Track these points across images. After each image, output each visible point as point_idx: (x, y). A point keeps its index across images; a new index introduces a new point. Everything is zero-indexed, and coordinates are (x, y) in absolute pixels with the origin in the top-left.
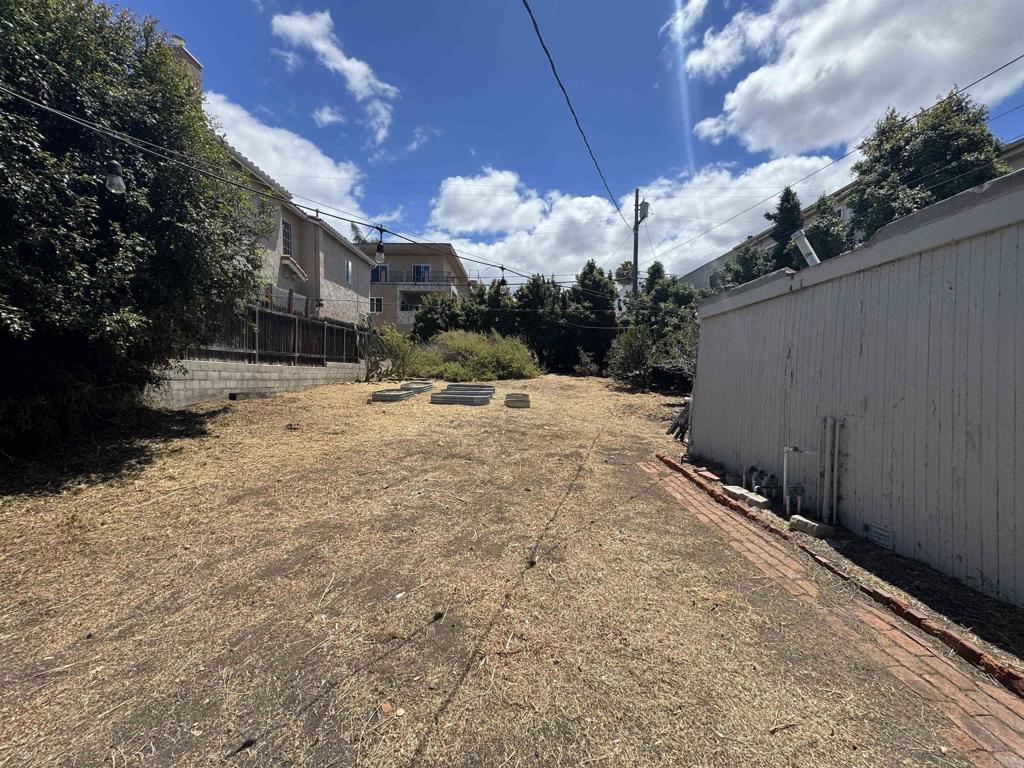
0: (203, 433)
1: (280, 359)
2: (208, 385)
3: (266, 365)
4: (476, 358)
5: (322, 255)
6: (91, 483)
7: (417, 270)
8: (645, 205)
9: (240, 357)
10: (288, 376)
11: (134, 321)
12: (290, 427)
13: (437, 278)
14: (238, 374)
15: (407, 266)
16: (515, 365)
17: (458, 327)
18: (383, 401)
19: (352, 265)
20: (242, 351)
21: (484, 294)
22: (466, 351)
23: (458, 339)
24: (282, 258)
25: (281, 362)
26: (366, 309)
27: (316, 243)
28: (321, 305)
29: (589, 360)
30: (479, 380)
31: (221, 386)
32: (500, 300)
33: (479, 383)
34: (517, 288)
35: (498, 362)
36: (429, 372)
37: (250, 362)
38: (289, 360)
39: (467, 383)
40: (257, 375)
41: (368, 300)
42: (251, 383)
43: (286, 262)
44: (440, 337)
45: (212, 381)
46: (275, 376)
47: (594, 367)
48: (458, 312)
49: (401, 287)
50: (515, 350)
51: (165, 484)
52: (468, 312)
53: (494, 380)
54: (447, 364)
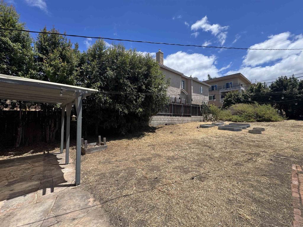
0: (154, 132)
1: (178, 116)
2: (161, 122)
3: (174, 117)
4: (246, 113)
5: (192, 87)
6: (135, 139)
7: (227, 84)
9: (168, 115)
10: (180, 120)
11: (141, 110)
12: (171, 133)
13: (235, 86)
14: (168, 119)
16: (266, 116)
17: (241, 102)
18: (202, 128)
19: (202, 88)
20: (168, 114)
22: (242, 111)
23: (239, 107)
24: (181, 90)
26: (207, 100)
27: (191, 84)
28: (192, 100)
30: (247, 122)
31: (164, 122)
32: (261, 90)
35: (257, 114)
36: (226, 119)
37: (170, 116)
38: (180, 116)
39: (241, 123)
40: (172, 120)
41: (208, 97)
42: (171, 121)
43: (182, 91)
44: (231, 107)
45: (162, 121)
46: (176, 120)
48: (241, 97)
49: (221, 91)
51: (144, 141)
52: (245, 96)
54: (233, 116)
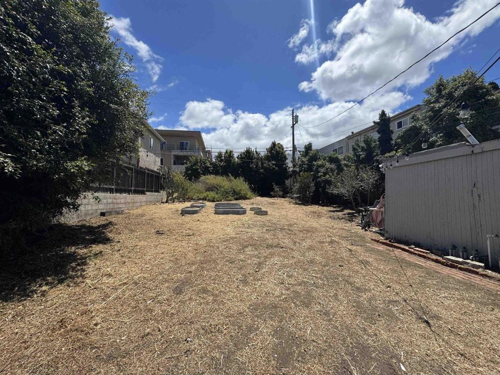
0: (108, 240)
2: (89, 208)
3: (118, 195)
4: (223, 189)
7: (182, 144)
8: (297, 117)
9: (105, 190)
10: (129, 201)
13: (192, 149)
14: (105, 201)
15: (176, 142)
16: (242, 192)
17: (211, 173)
19: (153, 140)
20: (106, 186)
21: (222, 157)
22: (217, 186)
23: (211, 179)
25: (125, 192)
26: (159, 163)
29: (278, 189)
30: (226, 200)
31: (96, 208)
32: (231, 160)
33: (226, 202)
34: (238, 154)
35: (234, 191)
36: (198, 197)
37: (110, 193)
38: (128, 191)
40: (115, 201)
41: (160, 159)
42: (111, 205)
44: (202, 178)
45: (91, 205)
46: (123, 201)
47: (281, 193)
48: (209, 165)
49: (173, 153)
50: (241, 184)
52: (214, 166)
53: (233, 200)
54: (208, 192)
